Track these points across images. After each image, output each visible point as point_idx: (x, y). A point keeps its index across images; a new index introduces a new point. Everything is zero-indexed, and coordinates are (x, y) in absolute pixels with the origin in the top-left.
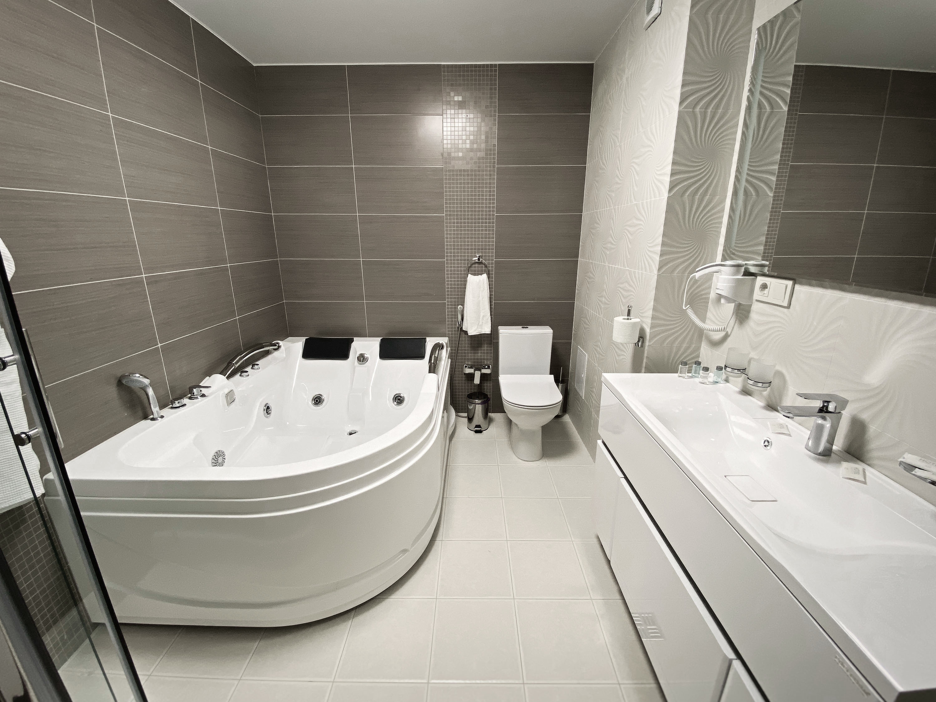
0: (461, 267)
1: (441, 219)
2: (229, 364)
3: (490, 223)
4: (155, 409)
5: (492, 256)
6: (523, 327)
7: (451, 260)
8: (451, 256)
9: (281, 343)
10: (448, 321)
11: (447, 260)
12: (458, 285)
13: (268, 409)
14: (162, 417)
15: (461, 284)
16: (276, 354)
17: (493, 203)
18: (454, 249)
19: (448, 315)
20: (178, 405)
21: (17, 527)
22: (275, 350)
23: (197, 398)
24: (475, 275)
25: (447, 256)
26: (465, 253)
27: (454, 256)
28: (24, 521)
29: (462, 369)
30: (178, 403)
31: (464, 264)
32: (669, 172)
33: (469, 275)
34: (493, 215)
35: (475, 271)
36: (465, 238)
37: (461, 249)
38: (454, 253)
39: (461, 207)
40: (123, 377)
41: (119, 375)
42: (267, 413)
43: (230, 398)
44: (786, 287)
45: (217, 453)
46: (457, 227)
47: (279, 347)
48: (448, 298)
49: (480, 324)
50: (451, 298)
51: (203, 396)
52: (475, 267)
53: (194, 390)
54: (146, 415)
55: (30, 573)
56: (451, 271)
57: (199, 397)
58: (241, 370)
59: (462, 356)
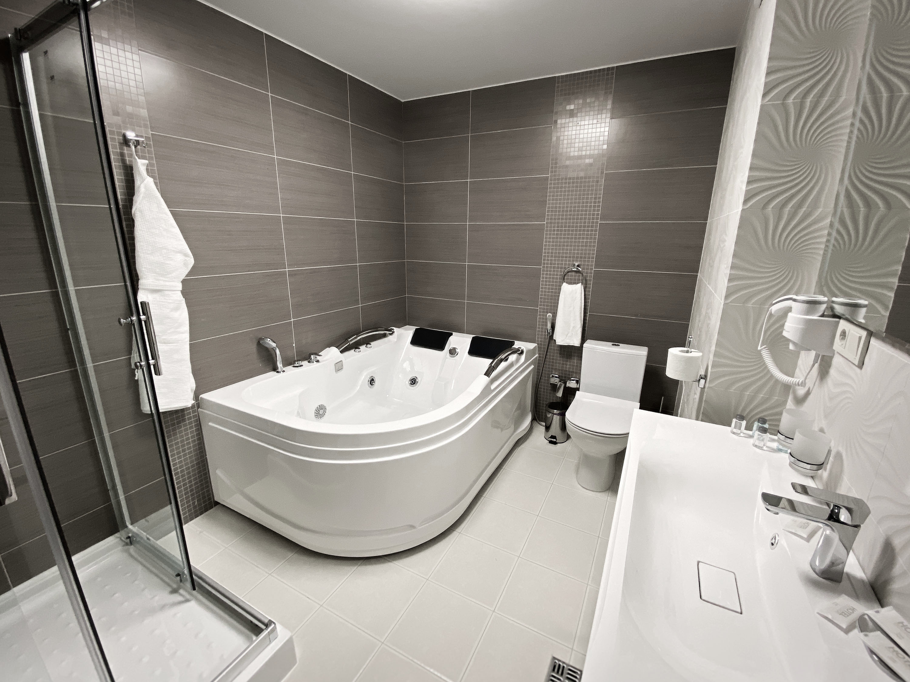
0: (557, 275)
1: (541, 228)
2: (346, 340)
3: (592, 231)
4: (280, 365)
5: (592, 266)
6: (613, 345)
7: (547, 267)
8: (547, 264)
9: (395, 329)
10: (539, 328)
11: (544, 267)
12: (552, 292)
13: (372, 381)
14: (284, 371)
15: (555, 293)
16: (390, 337)
17: (598, 210)
18: (552, 256)
19: (539, 321)
20: (297, 365)
21: (179, 423)
22: (391, 334)
23: (313, 362)
24: (570, 283)
25: (544, 264)
26: (562, 261)
27: (551, 264)
28: (184, 420)
29: (549, 378)
30: (297, 363)
31: (561, 272)
32: (746, 180)
33: (565, 284)
34: (597, 223)
35: (571, 279)
36: (564, 245)
37: (559, 257)
38: (551, 260)
39: (563, 215)
40: (261, 339)
41: (260, 336)
42: (371, 383)
43: (339, 367)
44: (860, 338)
45: (320, 406)
46: (557, 234)
47: (393, 332)
48: (541, 305)
49: (569, 335)
50: (544, 305)
51: (318, 361)
52: (572, 276)
53: (312, 356)
54: (275, 369)
55: (182, 454)
56: (546, 278)
57: (315, 362)
58: (356, 346)
59: (549, 365)
